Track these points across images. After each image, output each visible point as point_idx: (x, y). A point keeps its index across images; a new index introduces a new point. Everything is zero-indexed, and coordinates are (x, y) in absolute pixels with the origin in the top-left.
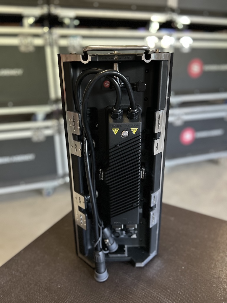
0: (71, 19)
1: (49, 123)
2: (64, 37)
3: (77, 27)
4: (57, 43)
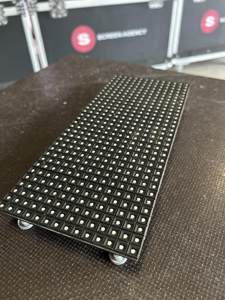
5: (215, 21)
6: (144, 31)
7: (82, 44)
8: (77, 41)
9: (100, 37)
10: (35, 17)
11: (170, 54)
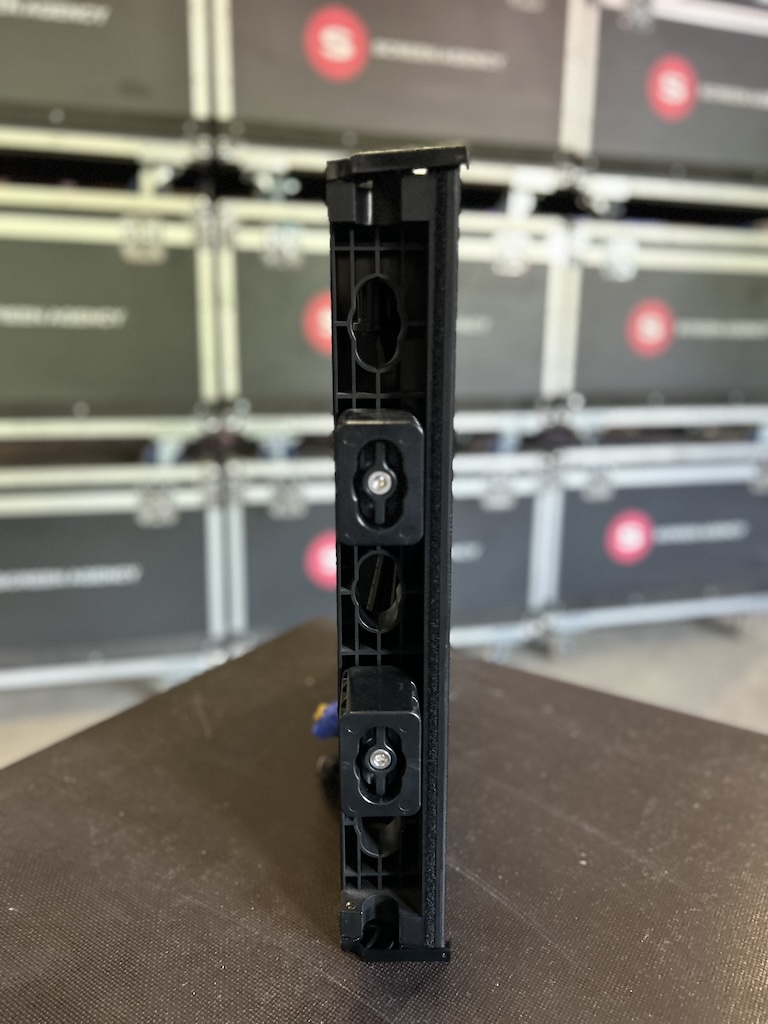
0: (276, 177)
1: (192, 472)
2: (252, 223)
3: (291, 198)
4: (230, 243)
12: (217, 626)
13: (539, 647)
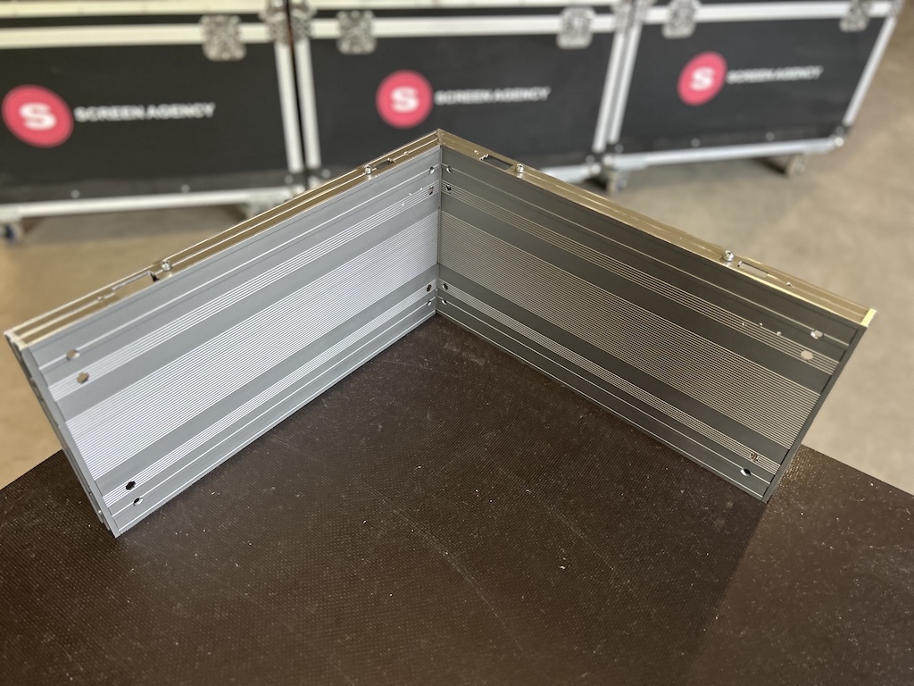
5: (715, 77)
6: (543, 93)
7: (399, 108)
8: (390, 101)
9: (442, 98)
10: (303, 50)
11: (599, 145)
12: (295, 164)
13: (598, 183)
